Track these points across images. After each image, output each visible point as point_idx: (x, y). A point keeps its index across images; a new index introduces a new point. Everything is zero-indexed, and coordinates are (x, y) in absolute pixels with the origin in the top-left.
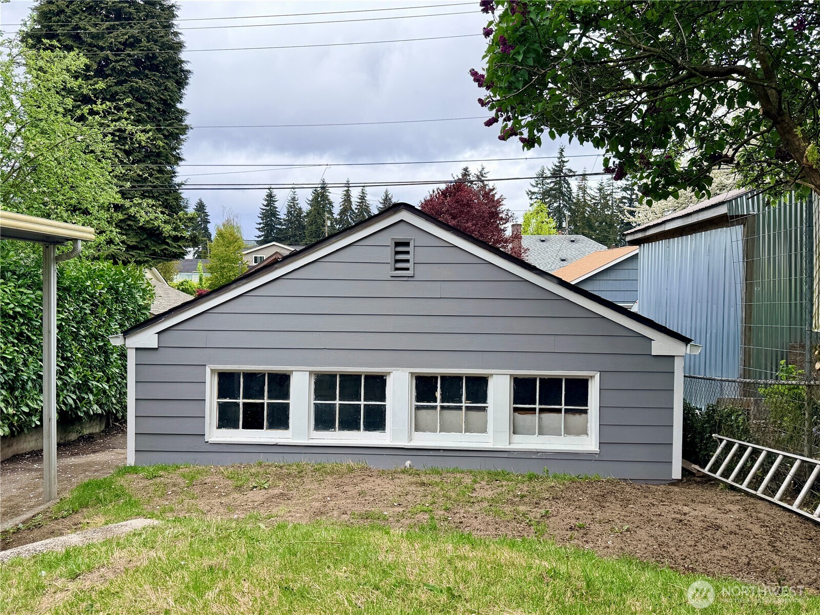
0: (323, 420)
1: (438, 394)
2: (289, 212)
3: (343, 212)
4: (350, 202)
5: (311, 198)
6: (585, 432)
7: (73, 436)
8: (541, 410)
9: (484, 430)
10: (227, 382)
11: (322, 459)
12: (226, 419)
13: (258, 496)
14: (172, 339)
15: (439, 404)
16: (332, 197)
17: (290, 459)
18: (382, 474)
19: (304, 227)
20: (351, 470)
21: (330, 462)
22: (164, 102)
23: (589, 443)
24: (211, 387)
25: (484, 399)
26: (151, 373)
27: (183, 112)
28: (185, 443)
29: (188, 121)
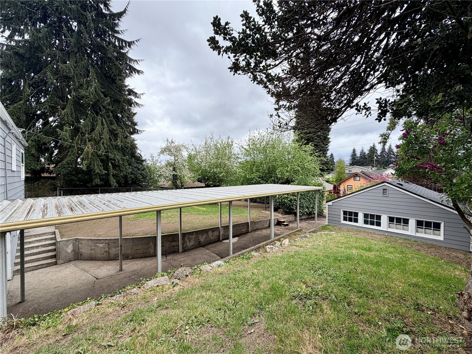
0: (366, 222)
1: (395, 221)
2: (361, 154)
3: (382, 152)
4: (385, 149)
5: (369, 149)
6: (440, 235)
7: (310, 217)
8: (425, 228)
9: (408, 230)
10: (345, 213)
11: (365, 230)
12: (345, 219)
13: (352, 233)
14: (335, 204)
15: (395, 223)
16: (377, 148)
17: (358, 229)
18: (378, 234)
19: (366, 158)
20: (371, 233)
21: (366, 230)
22: (325, 137)
23: (441, 238)
24: (342, 213)
25: (408, 224)
26: (330, 209)
27: (329, 138)
28: (337, 222)
29: (330, 140)
